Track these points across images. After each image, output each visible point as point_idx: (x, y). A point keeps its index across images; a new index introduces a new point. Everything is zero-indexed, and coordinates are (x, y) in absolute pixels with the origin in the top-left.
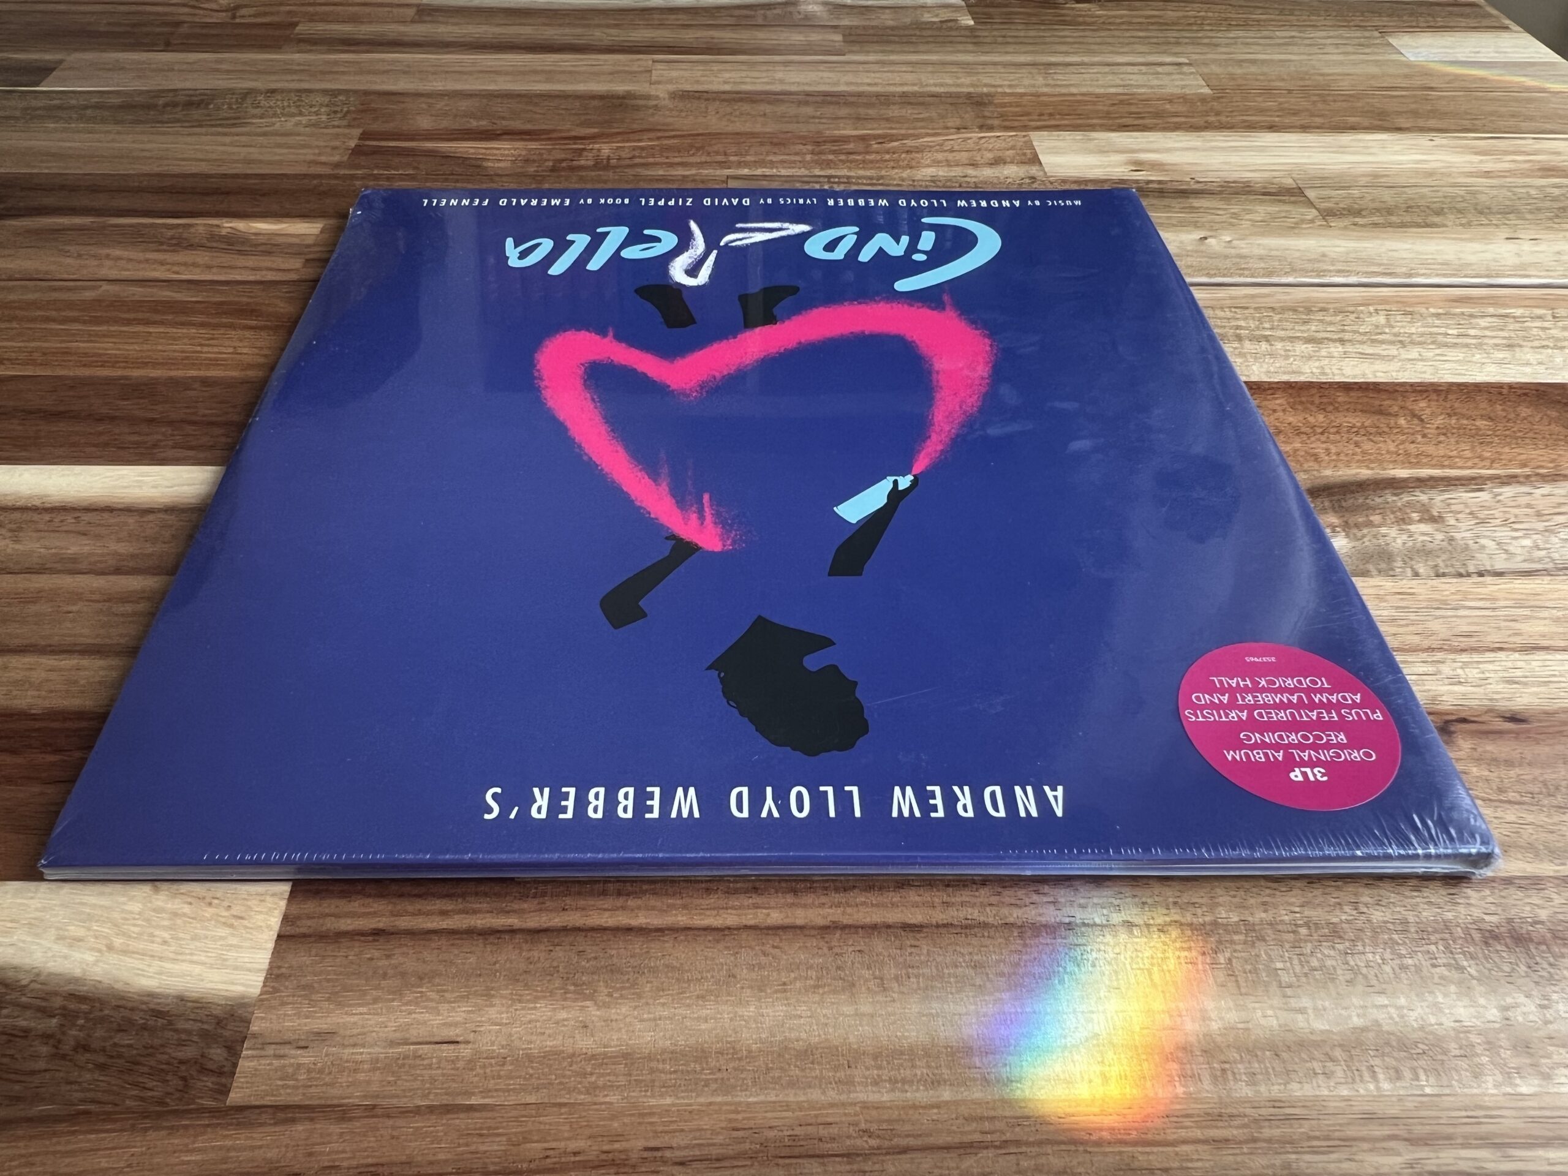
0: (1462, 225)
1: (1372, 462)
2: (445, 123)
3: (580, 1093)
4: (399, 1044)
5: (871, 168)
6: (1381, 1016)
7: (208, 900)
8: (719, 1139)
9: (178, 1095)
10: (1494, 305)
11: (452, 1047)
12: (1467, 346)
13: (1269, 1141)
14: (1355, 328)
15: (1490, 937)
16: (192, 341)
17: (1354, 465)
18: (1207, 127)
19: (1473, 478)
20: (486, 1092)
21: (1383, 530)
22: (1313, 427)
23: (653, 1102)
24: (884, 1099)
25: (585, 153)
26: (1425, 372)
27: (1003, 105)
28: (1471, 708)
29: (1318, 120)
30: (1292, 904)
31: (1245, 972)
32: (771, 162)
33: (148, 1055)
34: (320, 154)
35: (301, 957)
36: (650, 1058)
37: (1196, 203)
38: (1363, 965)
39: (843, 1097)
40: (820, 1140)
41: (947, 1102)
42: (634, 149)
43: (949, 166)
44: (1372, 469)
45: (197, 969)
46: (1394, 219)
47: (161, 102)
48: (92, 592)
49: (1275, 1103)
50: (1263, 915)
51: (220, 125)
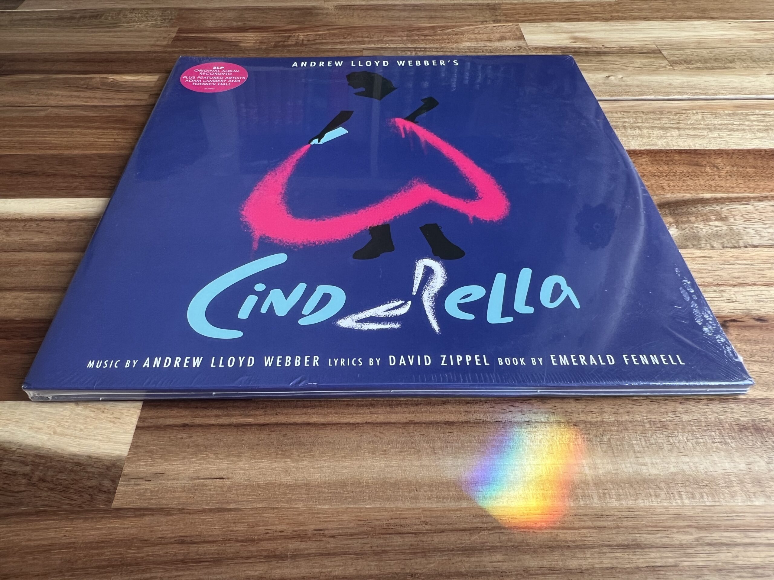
0: (744, 68)
1: (692, 190)
2: (220, 24)
3: (284, 503)
4: (195, 479)
5: (437, 43)
6: (685, 467)
7: (103, 410)
8: (351, 525)
9: (88, 503)
10: (759, 109)
11: (221, 480)
12: (744, 130)
13: (626, 528)
14: (685, 121)
15: (743, 428)
16: (94, 136)
17: (682, 191)
18: (612, 19)
19: (744, 198)
20: (238, 502)
21: (696, 225)
22: (661, 173)
23: (320, 507)
24: (433, 506)
25: (291, 38)
26: (721, 144)
27: (507, 9)
28: (738, 314)
29: (670, 14)
30: (641, 412)
31: (617, 445)
32: (386, 41)
33: (74, 484)
34: (157, 41)
35: (147, 437)
36: (318, 486)
37: (604, 58)
38: (677, 442)
39: (413, 506)
40: (402, 526)
41: (465, 508)
42: (317, 35)
43: (478, 41)
44: (691, 194)
45: (97, 443)
46: (708, 65)
47: (78, 16)
48: (45, 261)
49: (630, 509)
50: (627, 417)
51: (108, 27)
